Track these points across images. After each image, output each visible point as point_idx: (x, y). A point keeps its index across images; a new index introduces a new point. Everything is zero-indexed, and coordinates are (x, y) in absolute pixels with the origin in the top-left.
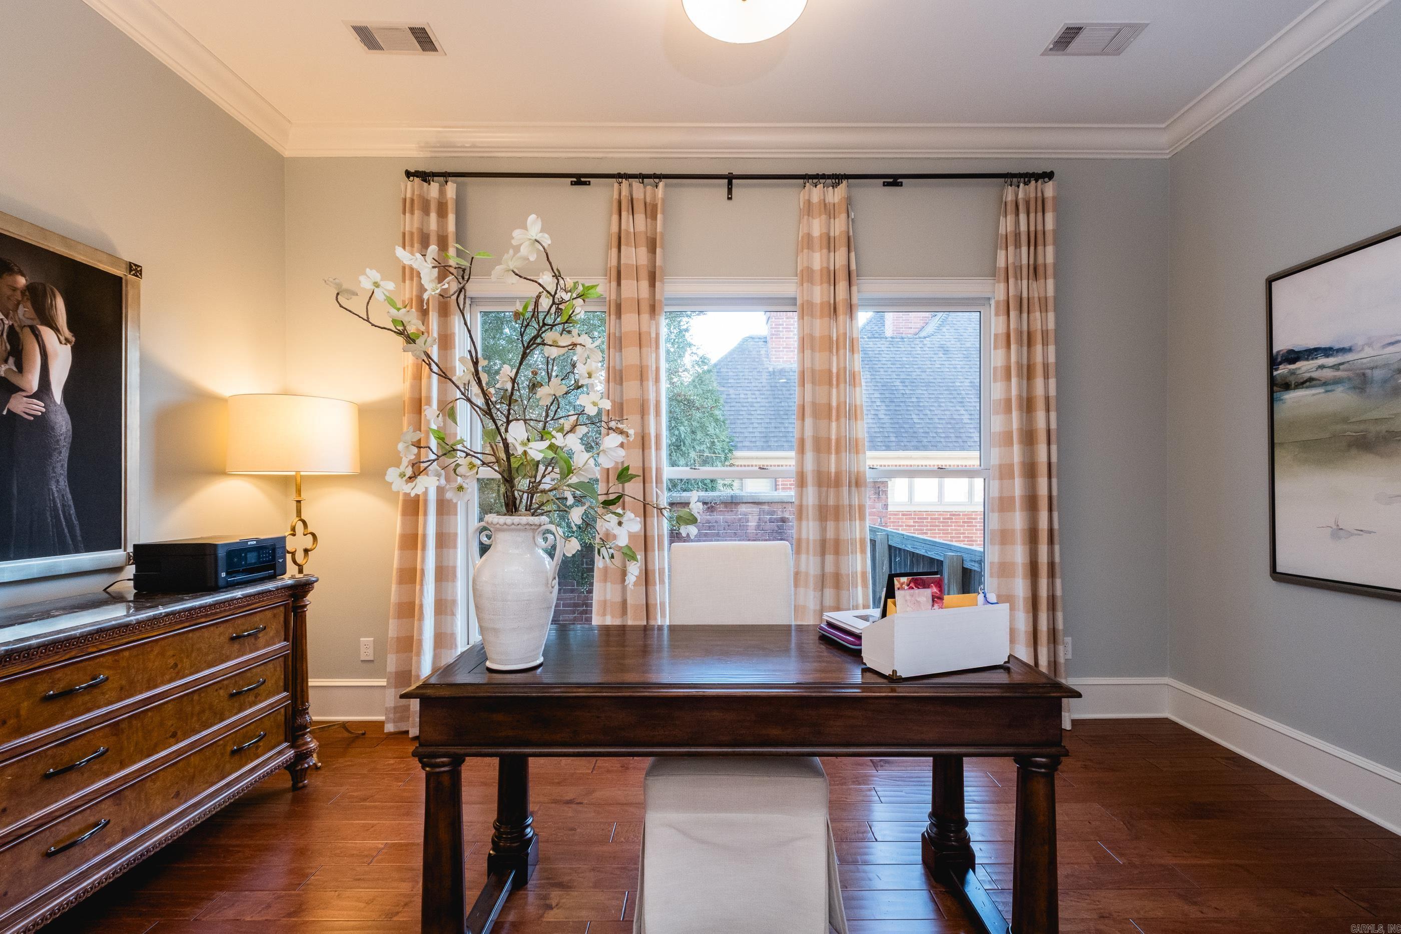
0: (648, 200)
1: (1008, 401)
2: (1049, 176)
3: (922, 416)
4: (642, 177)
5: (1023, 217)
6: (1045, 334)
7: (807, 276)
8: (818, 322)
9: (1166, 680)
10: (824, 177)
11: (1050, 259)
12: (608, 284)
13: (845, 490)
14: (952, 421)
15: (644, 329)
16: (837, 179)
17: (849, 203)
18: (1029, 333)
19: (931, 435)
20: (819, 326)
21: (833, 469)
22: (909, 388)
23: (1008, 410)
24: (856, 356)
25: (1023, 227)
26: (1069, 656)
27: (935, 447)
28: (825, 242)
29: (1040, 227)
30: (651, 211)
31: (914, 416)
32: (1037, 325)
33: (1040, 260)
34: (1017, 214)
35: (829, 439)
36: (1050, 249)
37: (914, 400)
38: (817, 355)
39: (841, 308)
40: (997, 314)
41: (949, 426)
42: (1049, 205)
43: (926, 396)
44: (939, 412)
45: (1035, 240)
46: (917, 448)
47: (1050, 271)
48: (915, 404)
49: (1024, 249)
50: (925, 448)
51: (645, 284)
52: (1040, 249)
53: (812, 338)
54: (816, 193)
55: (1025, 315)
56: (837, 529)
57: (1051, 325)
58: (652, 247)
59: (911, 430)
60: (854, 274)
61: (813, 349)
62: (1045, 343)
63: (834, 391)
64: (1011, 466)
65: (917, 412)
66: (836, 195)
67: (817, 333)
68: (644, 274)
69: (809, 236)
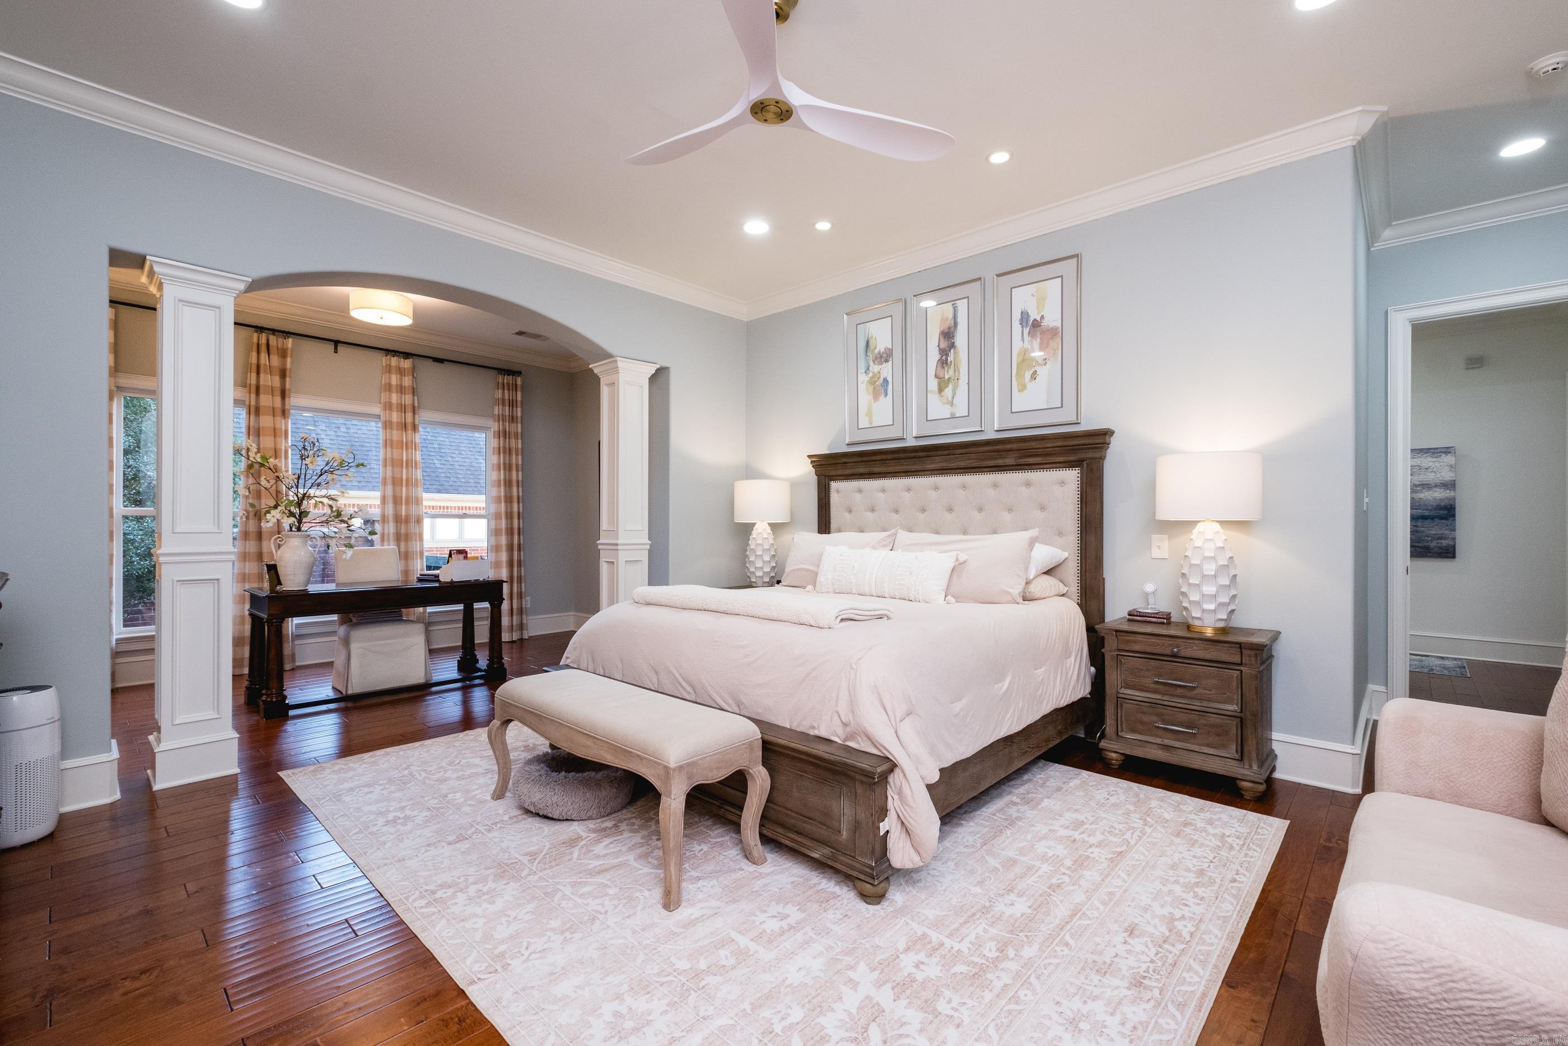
0: (279, 346)
1: (499, 481)
2: (519, 373)
3: (443, 462)
4: (274, 331)
5: (506, 391)
6: (517, 450)
7: (388, 406)
8: (395, 432)
9: (572, 613)
10: (398, 352)
11: (519, 414)
12: (248, 395)
13: (412, 525)
14: (472, 469)
15: (278, 426)
16: (407, 355)
17: (414, 368)
18: (509, 448)
19: (452, 479)
20: (396, 435)
21: (403, 514)
22: (431, 434)
23: (499, 485)
24: (417, 452)
25: (507, 397)
26: (529, 606)
27: (457, 491)
28: (399, 389)
29: (514, 398)
30: (283, 354)
31: (436, 462)
32: (513, 445)
33: (515, 414)
34: (504, 390)
35: (402, 497)
36: (519, 410)
37: (437, 446)
38: (395, 450)
39: (409, 427)
40: (494, 438)
41: (469, 472)
42: (519, 389)
43: (447, 443)
44: (461, 460)
45: (512, 404)
46: (439, 491)
47: (519, 420)
48: (437, 450)
49: (507, 408)
50: (447, 492)
51: (278, 400)
52: (515, 408)
53: (391, 441)
54: (394, 361)
55: (507, 440)
56: (407, 546)
57: (520, 446)
58: (283, 374)
59: (433, 474)
60: (416, 409)
61: (392, 447)
62: (517, 455)
63: (404, 471)
64: (500, 513)
65: (439, 458)
66: (406, 364)
67: (395, 438)
68: (278, 392)
69: (390, 385)
